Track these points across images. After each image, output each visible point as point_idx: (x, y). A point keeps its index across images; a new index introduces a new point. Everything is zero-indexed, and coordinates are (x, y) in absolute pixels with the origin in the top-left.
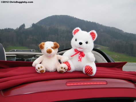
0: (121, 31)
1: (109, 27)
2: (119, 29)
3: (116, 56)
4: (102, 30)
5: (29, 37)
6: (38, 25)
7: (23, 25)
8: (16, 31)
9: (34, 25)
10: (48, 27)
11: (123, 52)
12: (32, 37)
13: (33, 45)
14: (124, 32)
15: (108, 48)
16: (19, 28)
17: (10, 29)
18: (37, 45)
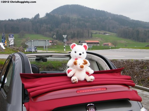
0: (128, 18)
1: (117, 15)
2: (126, 17)
3: (123, 41)
4: (110, 18)
5: (44, 26)
6: (51, 14)
7: (38, 15)
8: (31, 20)
9: (47, 14)
10: (60, 16)
11: (130, 38)
12: (46, 26)
13: (48, 33)
14: (131, 19)
15: (116, 34)
16: (34, 17)
17: (26, 18)
18: (50, 33)
